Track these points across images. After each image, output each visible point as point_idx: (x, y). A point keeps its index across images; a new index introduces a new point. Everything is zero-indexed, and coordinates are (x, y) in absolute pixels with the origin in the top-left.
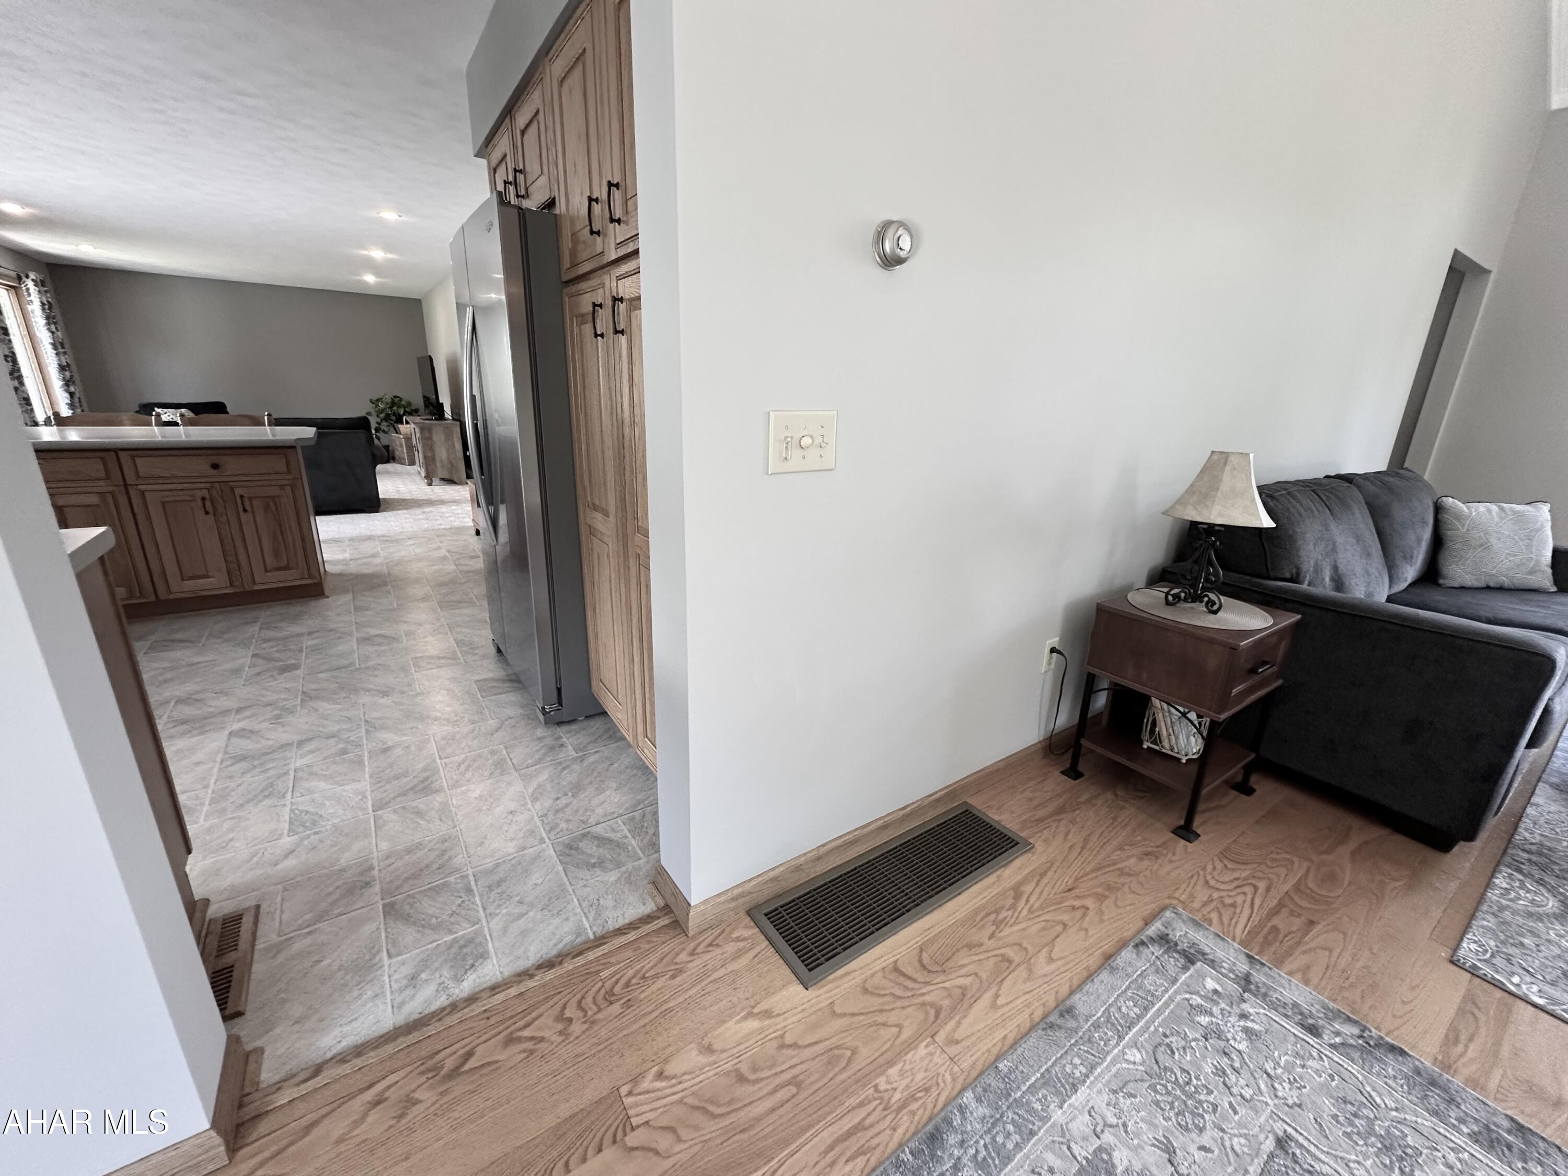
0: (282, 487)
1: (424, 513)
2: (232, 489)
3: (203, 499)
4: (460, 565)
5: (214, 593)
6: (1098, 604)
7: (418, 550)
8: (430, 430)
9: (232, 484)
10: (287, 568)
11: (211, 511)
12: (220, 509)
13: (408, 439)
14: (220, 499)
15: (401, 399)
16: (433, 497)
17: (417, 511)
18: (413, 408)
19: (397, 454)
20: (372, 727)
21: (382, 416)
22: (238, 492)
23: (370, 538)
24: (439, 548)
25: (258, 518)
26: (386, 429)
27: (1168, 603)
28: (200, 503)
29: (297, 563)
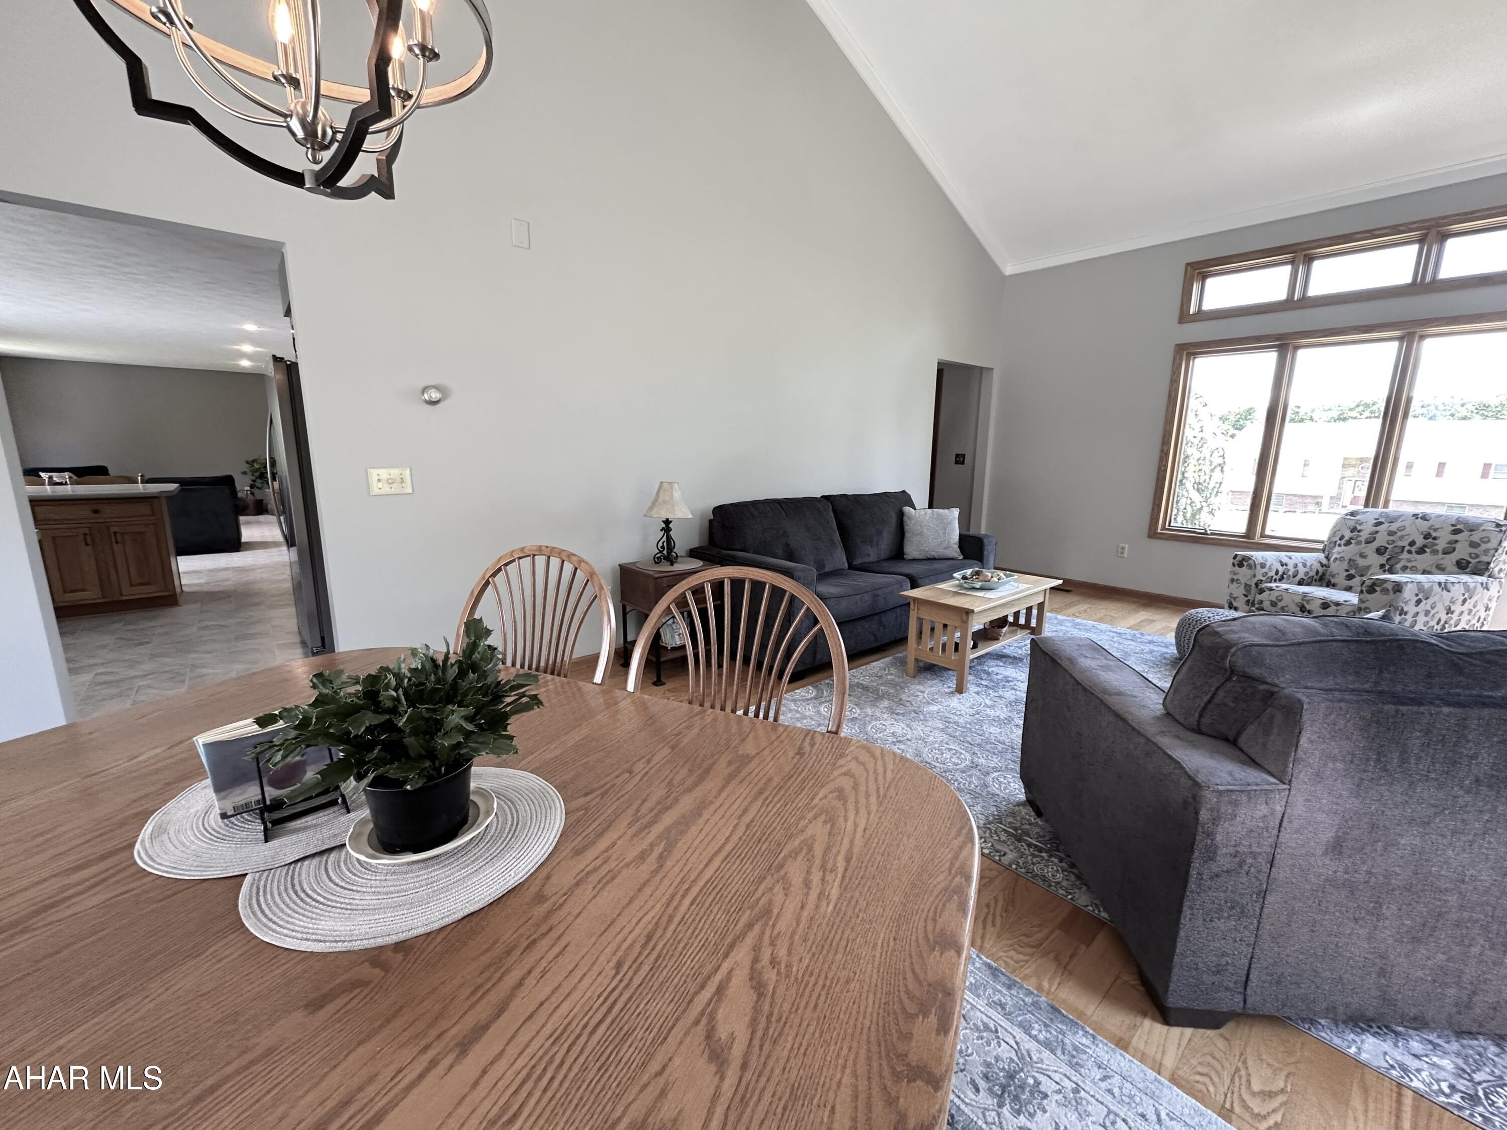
0: (147, 525)
3: (85, 534)
5: (92, 602)
6: (621, 567)
9: (108, 524)
10: (148, 585)
11: (90, 543)
12: (98, 542)
14: (98, 535)
19: (269, 507)
20: (194, 667)
22: (113, 529)
25: (127, 548)
26: (260, 486)
27: (656, 563)
28: (82, 538)
29: (156, 583)
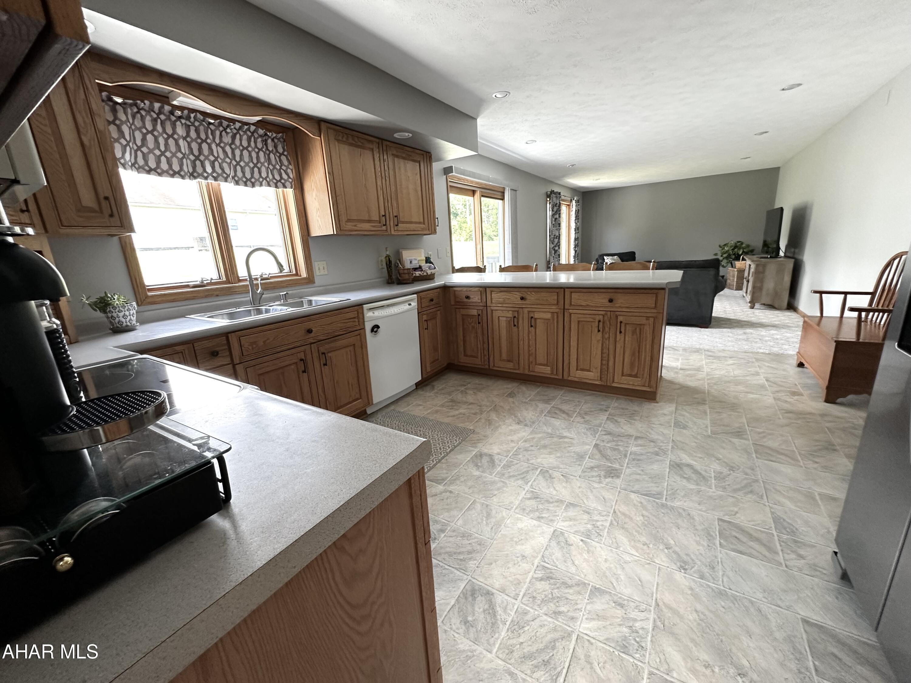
0: (648, 318)
1: (745, 333)
2: (617, 317)
3: (599, 321)
4: (779, 399)
5: (590, 382)
7: (737, 372)
8: (764, 266)
9: (617, 313)
10: (636, 376)
11: (601, 330)
12: (607, 329)
13: (741, 272)
14: (608, 323)
15: (742, 243)
16: (754, 319)
17: (739, 331)
18: (750, 249)
21: (725, 255)
22: (620, 319)
23: (698, 351)
24: (757, 374)
25: (627, 339)
28: (597, 323)
29: (643, 375)
